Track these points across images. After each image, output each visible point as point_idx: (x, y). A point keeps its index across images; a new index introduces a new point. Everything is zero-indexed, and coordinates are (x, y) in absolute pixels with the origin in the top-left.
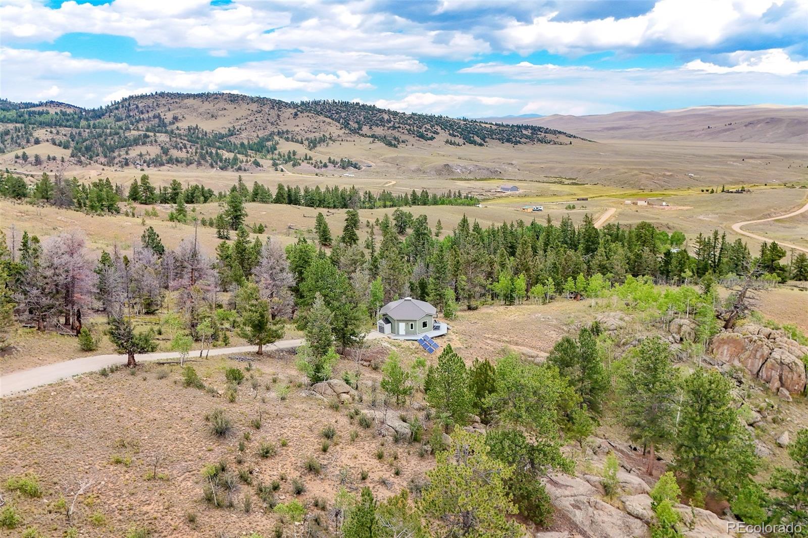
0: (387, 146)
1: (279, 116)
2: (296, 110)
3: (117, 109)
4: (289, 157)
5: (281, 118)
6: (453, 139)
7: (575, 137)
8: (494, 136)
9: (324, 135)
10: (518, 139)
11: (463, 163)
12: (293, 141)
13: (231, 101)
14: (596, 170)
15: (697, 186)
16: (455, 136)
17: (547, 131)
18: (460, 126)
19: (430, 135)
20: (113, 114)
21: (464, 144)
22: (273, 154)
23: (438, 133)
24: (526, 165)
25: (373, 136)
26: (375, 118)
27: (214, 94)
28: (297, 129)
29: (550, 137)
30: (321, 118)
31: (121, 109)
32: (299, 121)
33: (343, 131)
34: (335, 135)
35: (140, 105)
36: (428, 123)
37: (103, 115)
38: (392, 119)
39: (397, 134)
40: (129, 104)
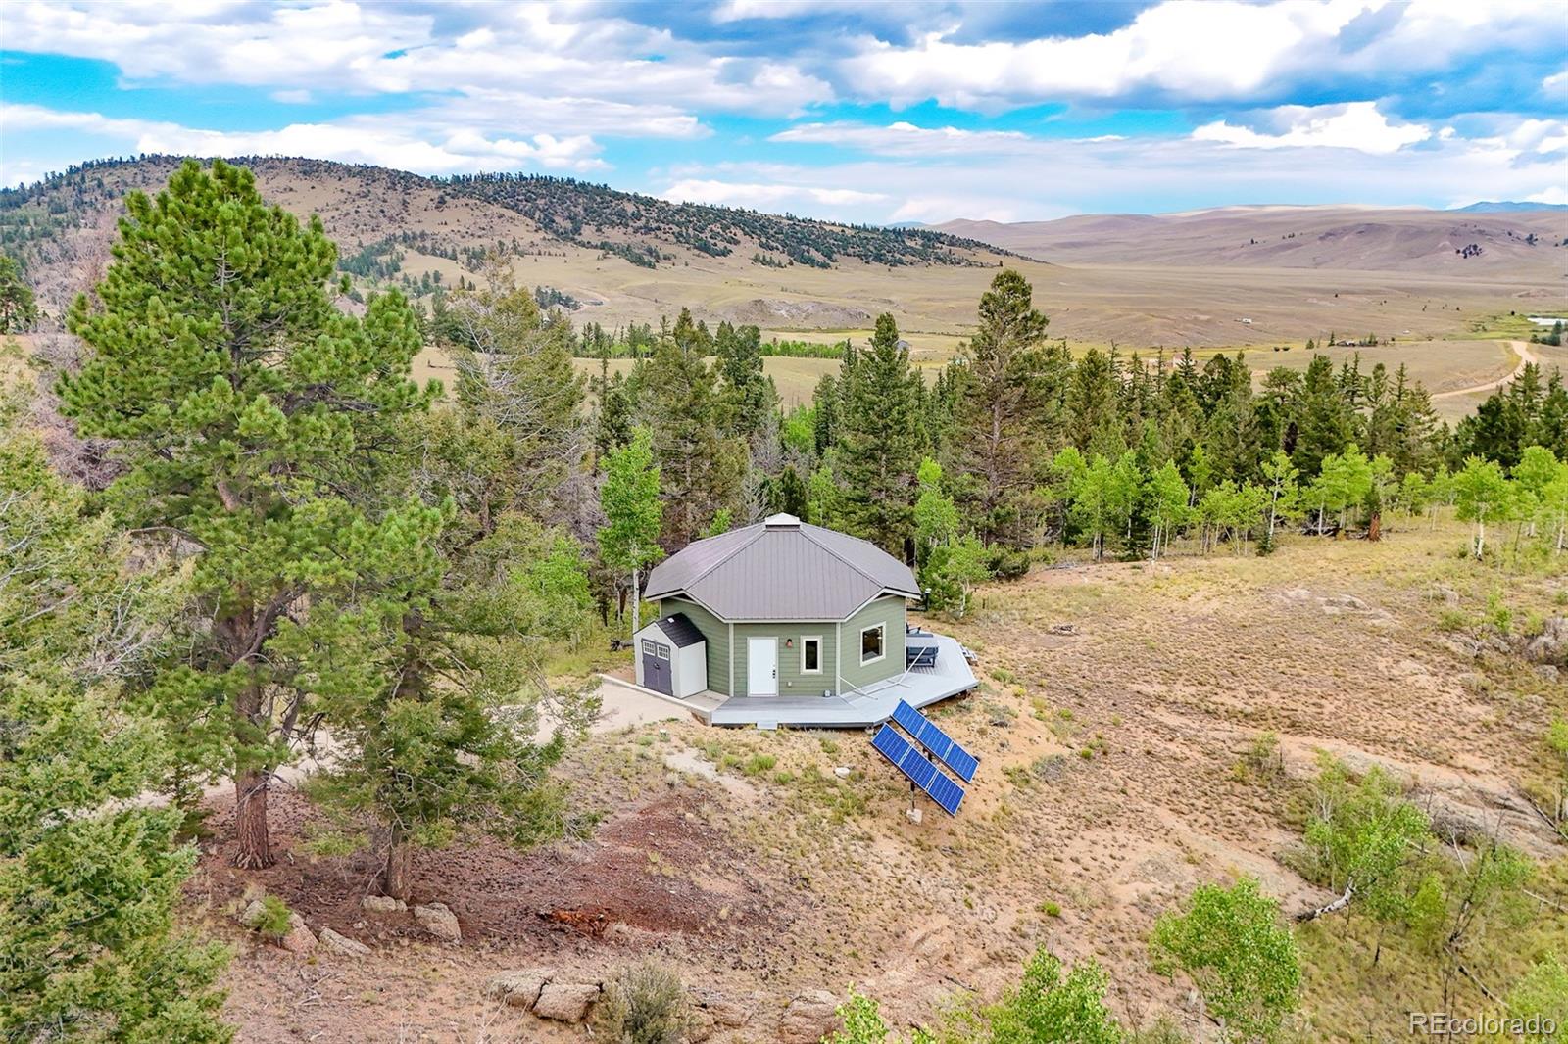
0: (633, 266)
1: (405, 203)
2: (441, 193)
3: (55, 187)
4: (426, 285)
5: (410, 207)
6: (768, 254)
7: (1007, 253)
8: (850, 250)
9: (500, 243)
10: (897, 256)
11: (790, 299)
12: (434, 254)
13: (305, 173)
14: (1059, 311)
15: (1263, 341)
16: (772, 248)
17: (953, 241)
18: (781, 229)
19: (721, 245)
20: (47, 199)
21: (791, 264)
22: (391, 279)
23: (737, 242)
24: (920, 303)
25: (603, 246)
26: (608, 211)
27: (266, 160)
28: (445, 230)
29: (958, 252)
30: (496, 209)
31: (64, 189)
32: (447, 214)
33: (541, 234)
34: (523, 244)
35: (105, 181)
36: (715, 221)
37: (25, 200)
38: (643, 213)
39: (654, 243)
40: (83, 179)
